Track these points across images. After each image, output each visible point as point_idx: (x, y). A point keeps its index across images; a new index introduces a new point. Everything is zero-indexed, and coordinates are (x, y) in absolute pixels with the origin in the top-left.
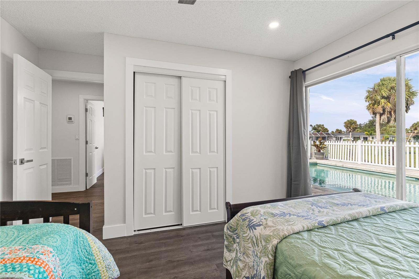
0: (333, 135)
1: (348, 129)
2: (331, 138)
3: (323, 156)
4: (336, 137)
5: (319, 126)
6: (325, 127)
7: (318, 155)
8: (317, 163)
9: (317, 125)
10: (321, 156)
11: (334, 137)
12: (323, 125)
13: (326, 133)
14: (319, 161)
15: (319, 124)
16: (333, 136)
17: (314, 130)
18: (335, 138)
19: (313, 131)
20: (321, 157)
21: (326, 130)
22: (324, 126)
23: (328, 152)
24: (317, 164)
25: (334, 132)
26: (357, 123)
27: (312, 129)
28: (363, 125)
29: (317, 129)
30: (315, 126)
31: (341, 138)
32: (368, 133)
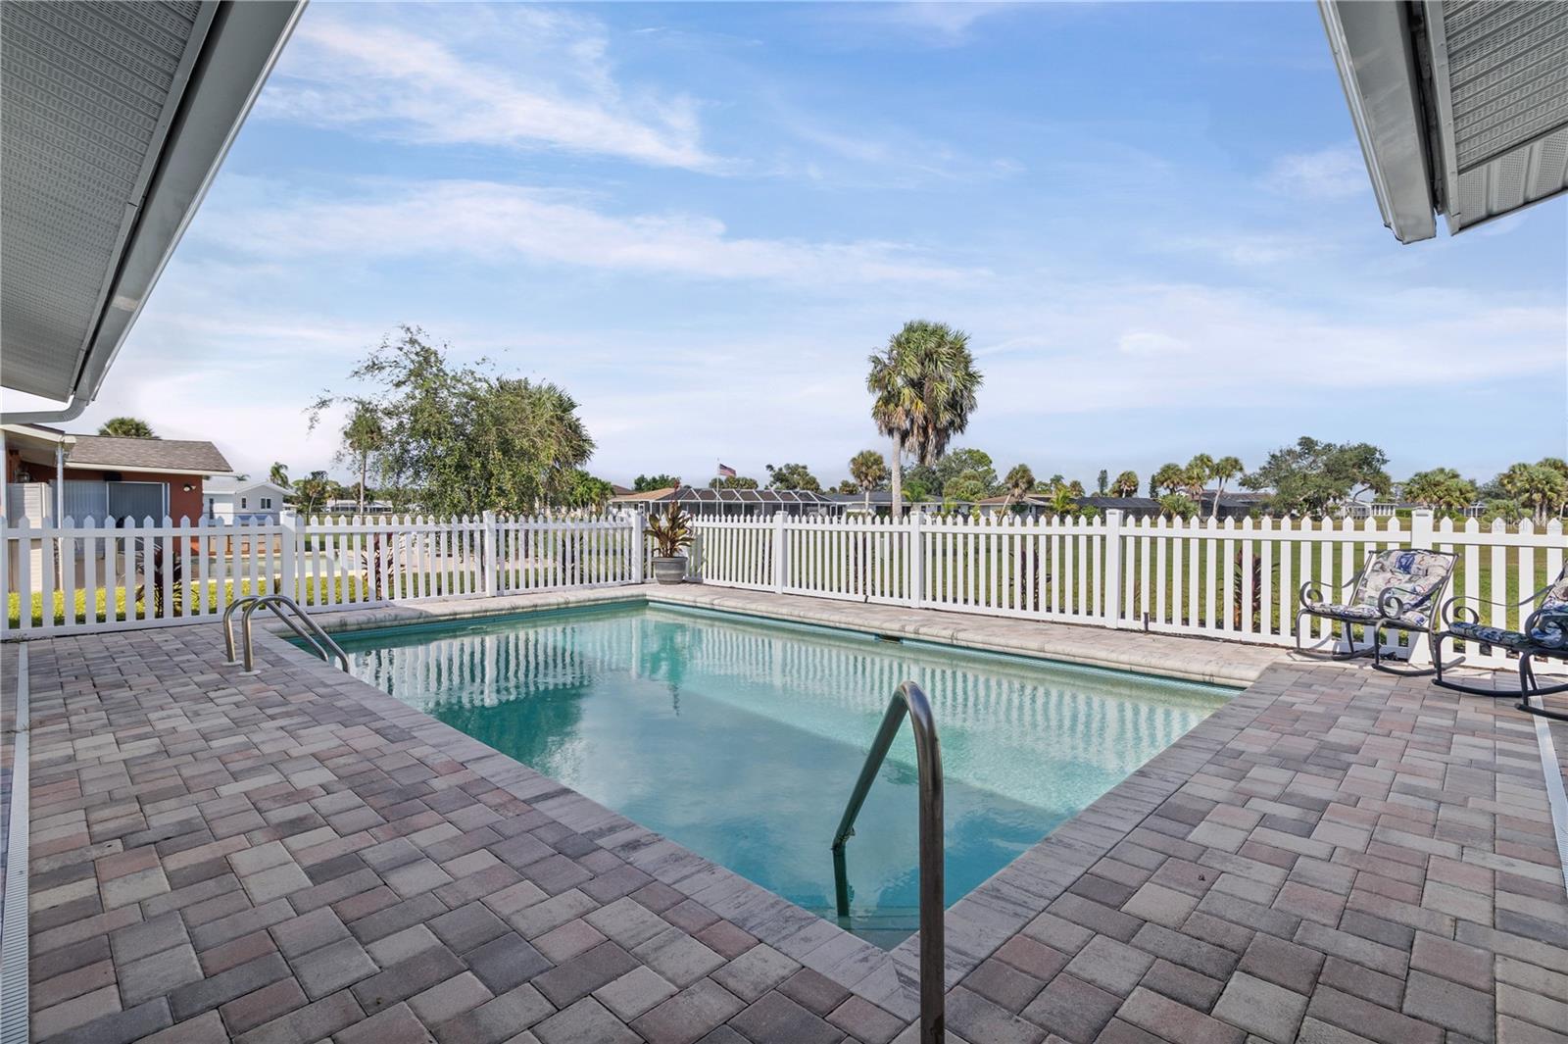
0: (820, 499)
1: (862, 481)
2: (814, 508)
3: (678, 572)
4: (828, 506)
5: (794, 470)
6: (811, 475)
7: (663, 568)
8: (647, 598)
9: (788, 466)
10: (673, 572)
11: (822, 505)
12: (805, 467)
13: (801, 494)
14: (655, 591)
15: (792, 463)
16: (818, 502)
17: (778, 484)
18: (825, 509)
19: (775, 486)
20: (671, 575)
21: (812, 484)
22: (808, 471)
23: (702, 558)
24: (647, 601)
25: (838, 489)
26: (882, 463)
27: (772, 479)
28: (909, 471)
29: (787, 481)
30: (781, 469)
31: (840, 508)
32: (909, 494)
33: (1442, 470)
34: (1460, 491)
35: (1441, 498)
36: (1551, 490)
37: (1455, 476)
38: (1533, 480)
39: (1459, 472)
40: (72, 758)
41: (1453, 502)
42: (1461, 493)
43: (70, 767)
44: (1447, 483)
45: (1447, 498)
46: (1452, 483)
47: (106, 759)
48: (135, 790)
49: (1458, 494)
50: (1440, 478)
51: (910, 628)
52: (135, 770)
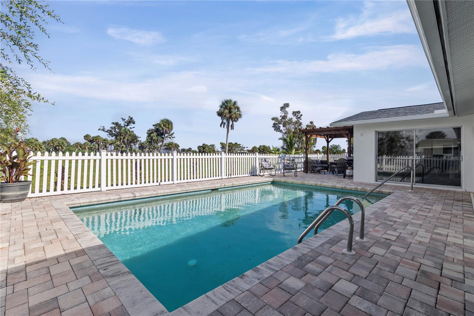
7: (14, 190)
20: (18, 195)
33: (33, 138)
34: (39, 145)
35: (33, 147)
36: (64, 146)
37: (37, 140)
38: (59, 143)
39: (38, 139)
40: (465, 237)
41: (37, 148)
42: (40, 146)
43: (466, 235)
44: (35, 143)
45: (36, 147)
46: (36, 142)
47: (454, 232)
48: (450, 222)
49: (39, 146)
50: (33, 141)
51: (223, 185)
52: (447, 226)
